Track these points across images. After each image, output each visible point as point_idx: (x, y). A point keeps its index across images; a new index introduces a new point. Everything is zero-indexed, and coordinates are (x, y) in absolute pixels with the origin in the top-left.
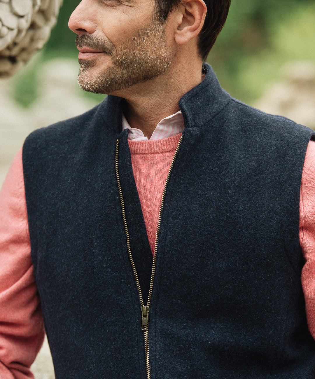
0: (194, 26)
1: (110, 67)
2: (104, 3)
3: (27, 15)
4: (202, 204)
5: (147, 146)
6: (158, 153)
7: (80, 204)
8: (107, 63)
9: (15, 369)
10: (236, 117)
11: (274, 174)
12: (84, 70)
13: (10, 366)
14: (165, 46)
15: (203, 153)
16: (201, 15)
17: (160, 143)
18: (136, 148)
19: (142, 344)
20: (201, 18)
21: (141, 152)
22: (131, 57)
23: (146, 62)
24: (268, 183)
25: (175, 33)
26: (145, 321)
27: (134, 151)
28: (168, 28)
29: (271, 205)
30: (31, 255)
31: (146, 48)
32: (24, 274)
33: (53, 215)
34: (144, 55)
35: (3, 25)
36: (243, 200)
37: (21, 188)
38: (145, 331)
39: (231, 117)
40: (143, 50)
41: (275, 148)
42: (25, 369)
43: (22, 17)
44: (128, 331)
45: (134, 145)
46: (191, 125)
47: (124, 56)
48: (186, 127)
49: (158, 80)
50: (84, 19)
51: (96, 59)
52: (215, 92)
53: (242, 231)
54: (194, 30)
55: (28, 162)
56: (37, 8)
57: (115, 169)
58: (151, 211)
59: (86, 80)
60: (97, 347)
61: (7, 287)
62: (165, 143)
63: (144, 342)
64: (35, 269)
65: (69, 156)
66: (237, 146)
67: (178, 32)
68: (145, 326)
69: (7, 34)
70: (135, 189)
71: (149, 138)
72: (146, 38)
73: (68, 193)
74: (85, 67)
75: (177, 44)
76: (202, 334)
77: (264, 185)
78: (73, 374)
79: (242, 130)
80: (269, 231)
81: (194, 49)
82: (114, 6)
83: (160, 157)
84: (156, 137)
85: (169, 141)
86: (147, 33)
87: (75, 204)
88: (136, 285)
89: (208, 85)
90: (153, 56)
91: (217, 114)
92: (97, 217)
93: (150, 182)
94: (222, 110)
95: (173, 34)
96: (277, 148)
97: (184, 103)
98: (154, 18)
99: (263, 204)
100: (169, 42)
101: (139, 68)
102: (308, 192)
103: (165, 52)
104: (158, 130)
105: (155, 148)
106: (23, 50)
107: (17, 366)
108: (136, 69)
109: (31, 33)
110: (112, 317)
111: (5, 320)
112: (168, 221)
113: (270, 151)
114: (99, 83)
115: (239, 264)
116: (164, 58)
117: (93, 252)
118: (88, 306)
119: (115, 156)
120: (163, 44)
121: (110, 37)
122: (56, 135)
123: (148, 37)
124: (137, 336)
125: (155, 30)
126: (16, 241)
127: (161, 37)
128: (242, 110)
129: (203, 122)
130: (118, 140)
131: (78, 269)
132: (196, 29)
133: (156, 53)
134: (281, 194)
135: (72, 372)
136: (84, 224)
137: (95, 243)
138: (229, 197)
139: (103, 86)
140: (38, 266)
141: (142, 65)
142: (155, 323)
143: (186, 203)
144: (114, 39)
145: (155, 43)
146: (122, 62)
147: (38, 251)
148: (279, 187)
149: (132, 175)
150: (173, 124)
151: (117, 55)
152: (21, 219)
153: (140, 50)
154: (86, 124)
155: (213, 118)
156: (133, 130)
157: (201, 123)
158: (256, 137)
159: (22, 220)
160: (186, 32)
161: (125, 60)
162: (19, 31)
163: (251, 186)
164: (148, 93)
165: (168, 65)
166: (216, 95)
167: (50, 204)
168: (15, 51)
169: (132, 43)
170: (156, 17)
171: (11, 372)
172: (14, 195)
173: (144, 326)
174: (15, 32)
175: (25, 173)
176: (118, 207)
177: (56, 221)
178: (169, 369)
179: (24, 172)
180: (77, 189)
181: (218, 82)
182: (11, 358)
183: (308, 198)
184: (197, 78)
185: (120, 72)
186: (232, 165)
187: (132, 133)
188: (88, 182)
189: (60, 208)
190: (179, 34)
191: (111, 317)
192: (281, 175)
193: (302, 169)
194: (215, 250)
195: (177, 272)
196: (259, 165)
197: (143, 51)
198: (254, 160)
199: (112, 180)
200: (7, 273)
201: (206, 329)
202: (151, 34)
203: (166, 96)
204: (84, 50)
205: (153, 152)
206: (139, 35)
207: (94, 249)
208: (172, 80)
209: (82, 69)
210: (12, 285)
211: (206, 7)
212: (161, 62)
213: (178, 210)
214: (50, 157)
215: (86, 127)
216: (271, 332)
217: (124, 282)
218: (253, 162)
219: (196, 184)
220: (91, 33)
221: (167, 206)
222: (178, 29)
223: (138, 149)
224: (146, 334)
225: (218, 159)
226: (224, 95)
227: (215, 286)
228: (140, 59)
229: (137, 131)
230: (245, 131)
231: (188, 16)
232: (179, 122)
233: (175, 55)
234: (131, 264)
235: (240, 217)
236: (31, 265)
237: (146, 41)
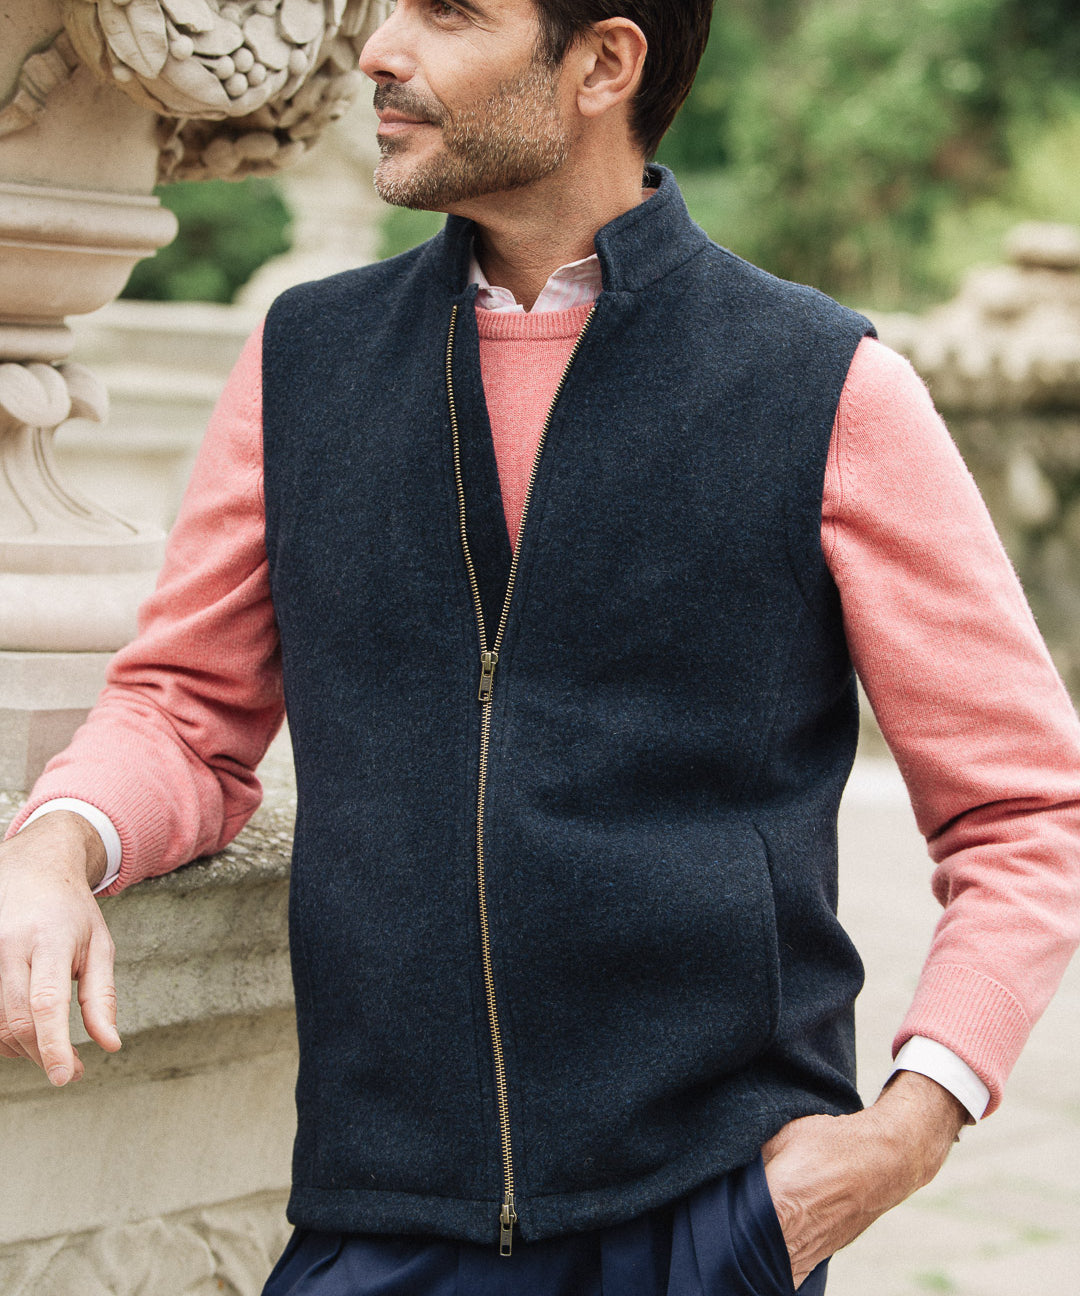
0: (618, 80)
1: (439, 154)
2: (435, 23)
3: (312, 42)
4: (624, 449)
5: (523, 324)
6: (546, 339)
7: (371, 437)
8: (434, 145)
9: (223, 770)
10: (716, 279)
11: (781, 398)
12: (386, 157)
13: (212, 762)
14: (556, 118)
15: (638, 347)
16: (635, 59)
17: (550, 319)
18: (499, 328)
19: (476, 728)
20: (635, 66)
21: (510, 336)
22: (481, 137)
23: (515, 151)
24: (765, 415)
25: (578, 92)
26: (486, 682)
27: (496, 334)
28: (564, 81)
29: (768, 462)
30: (266, 540)
31: (514, 121)
32: (246, 577)
33: (315, 456)
34: (511, 134)
35: (256, 61)
36: (709, 448)
37: (255, 400)
38: (486, 703)
39: (703, 277)
40: (510, 123)
41: (789, 344)
42: (244, 771)
43: (300, 46)
44: (450, 700)
45: (495, 322)
46: (615, 286)
47: (468, 135)
48: (605, 289)
49: (541, 187)
50: (391, 52)
51: (410, 137)
52: (676, 223)
53: (700, 509)
54: (619, 88)
55: (274, 348)
56: (334, 31)
57: (446, 366)
58: (520, 458)
59: (388, 181)
60: (383, 731)
61: (211, 601)
62: (561, 320)
63: (480, 724)
64: (272, 566)
65: (357, 339)
66: (711, 336)
67: (586, 90)
68: (487, 692)
69: (265, 80)
70: (484, 409)
71: (528, 308)
72: (515, 100)
73: (347, 412)
74: (389, 152)
75: (583, 115)
76: (601, 717)
77: (757, 420)
78: (330, 784)
79: (724, 305)
80: (756, 514)
81: (621, 131)
82: (454, 29)
83: (548, 348)
84: (543, 306)
85: (570, 316)
86: (519, 90)
87: (360, 436)
88: (473, 607)
89: (660, 207)
90: (529, 138)
91: (676, 269)
92: (401, 464)
93: (523, 398)
94: (686, 262)
95: (573, 95)
96: (793, 345)
97: (605, 240)
98: (535, 59)
99: (751, 459)
100: (565, 109)
101: (500, 163)
102: (850, 445)
103: (555, 132)
104: (549, 291)
105: (540, 328)
106: (305, 117)
107: (225, 764)
108: (494, 165)
109: (322, 82)
110: (421, 671)
111: (205, 669)
112: (550, 479)
113: (778, 350)
114: (414, 186)
115: (689, 577)
116: (553, 144)
117: (389, 537)
118: (373, 646)
119: (448, 338)
120: (551, 114)
121: (439, 91)
122: (336, 294)
123: (521, 97)
124: (467, 711)
125: (537, 83)
126: (238, 510)
127: (549, 99)
128: (730, 266)
129: (643, 282)
130: (455, 307)
131: (355, 570)
132: (622, 88)
133: (536, 133)
134: (790, 441)
135: (328, 781)
136: (375, 477)
137: (393, 518)
138: (682, 437)
139: (423, 194)
140: (278, 561)
141: (505, 157)
142: (507, 689)
143: (592, 445)
144: (448, 97)
145: (534, 112)
146: (463, 144)
147: (280, 532)
148: (789, 425)
149: (480, 380)
150: (581, 280)
151: (455, 130)
152: (251, 466)
153: (502, 124)
154: (401, 277)
155: (666, 276)
156: (494, 291)
157: (637, 283)
158: (752, 320)
159: (254, 467)
160: (601, 92)
161: (470, 141)
162: (292, 76)
163: (730, 419)
164: (519, 213)
165: (560, 158)
166: (677, 231)
167: (311, 433)
168: (287, 119)
169: (487, 109)
170: (540, 57)
171: (215, 773)
172: (242, 415)
173: (483, 692)
174: (283, 77)
175: (266, 370)
176: (446, 446)
177: (319, 469)
178: (525, 781)
179: (264, 368)
180: (366, 406)
181: (684, 206)
182: (215, 747)
183: (849, 457)
184: (633, 193)
185: (459, 167)
186: (694, 374)
187: (491, 296)
188: (391, 393)
189: (329, 444)
190: (587, 96)
191: (418, 671)
192: (795, 400)
193: (839, 394)
194: (642, 544)
195: (559, 586)
196: (752, 378)
197: (509, 127)
198: (742, 365)
199: (436, 390)
200: (213, 571)
201: (610, 707)
202: (526, 91)
203: (558, 221)
204: (388, 115)
205: (534, 336)
206: (502, 94)
207: (391, 530)
208: (572, 191)
209: (382, 156)
210: (221, 597)
211: (645, 42)
212: (546, 152)
213: (573, 458)
214: (318, 337)
215: (400, 282)
216: (745, 720)
217: (449, 600)
218: (741, 368)
219: (616, 409)
220: (404, 81)
221: (550, 449)
222: (586, 84)
223: (505, 329)
224: (487, 710)
225: (667, 361)
226: (695, 233)
227: (637, 619)
228: (502, 144)
229: (501, 294)
230: (731, 307)
231: (608, 60)
232: (592, 279)
233: (579, 139)
234: (465, 566)
235: (700, 482)
236: (263, 561)
237: (515, 106)
